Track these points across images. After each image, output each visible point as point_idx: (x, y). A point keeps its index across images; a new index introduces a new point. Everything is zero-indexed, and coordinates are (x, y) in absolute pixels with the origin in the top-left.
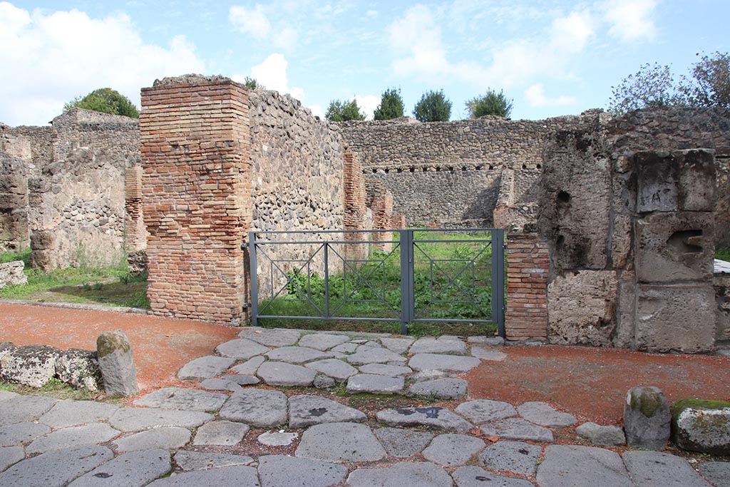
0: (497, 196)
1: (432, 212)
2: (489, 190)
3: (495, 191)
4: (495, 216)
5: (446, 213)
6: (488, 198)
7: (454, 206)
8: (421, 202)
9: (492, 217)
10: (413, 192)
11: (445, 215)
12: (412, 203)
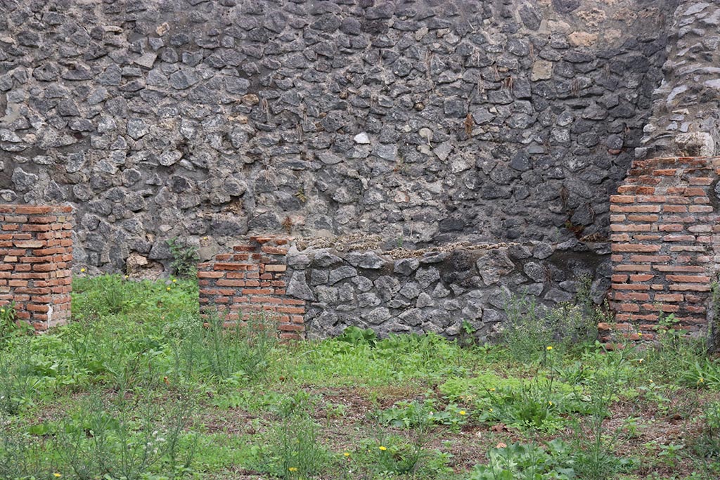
0: (645, 100)
1: (263, 187)
2: (604, 58)
3: (640, 66)
4: (621, 229)
5: (342, 193)
6: (592, 110)
7: (393, 151)
8: (198, 123)
9: (605, 236)
10: (148, 59)
11: (334, 203)
12: (141, 128)
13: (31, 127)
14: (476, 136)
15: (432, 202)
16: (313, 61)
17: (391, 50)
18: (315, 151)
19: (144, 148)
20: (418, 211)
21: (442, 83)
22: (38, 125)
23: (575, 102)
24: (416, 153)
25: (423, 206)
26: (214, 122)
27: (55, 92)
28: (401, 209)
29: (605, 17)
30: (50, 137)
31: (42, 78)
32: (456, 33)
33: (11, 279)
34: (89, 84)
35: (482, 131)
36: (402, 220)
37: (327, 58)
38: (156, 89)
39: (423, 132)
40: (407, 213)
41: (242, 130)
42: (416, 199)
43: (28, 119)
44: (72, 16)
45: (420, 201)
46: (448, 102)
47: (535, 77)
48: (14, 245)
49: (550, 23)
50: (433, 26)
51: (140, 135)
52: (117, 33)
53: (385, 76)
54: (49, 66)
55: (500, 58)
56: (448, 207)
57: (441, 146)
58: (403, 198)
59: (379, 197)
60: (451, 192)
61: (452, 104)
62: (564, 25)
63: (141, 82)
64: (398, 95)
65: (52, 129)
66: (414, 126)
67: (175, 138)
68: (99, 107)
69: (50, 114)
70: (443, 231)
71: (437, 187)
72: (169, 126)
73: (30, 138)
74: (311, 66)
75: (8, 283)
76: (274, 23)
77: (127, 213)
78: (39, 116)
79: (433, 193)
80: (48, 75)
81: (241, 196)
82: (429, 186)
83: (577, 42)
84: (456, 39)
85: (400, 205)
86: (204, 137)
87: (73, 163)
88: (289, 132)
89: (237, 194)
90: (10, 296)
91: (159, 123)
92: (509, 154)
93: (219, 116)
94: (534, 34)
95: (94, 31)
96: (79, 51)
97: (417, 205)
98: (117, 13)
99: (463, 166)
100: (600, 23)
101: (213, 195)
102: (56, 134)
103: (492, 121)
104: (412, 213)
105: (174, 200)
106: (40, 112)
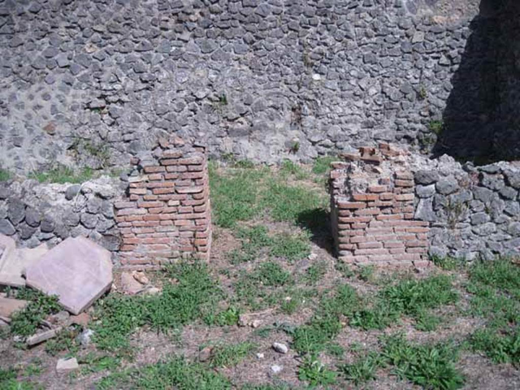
13: (119, 80)
14: (382, 74)
15: (357, 112)
16: (287, 32)
17: (333, 25)
18: (290, 86)
19: (187, 88)
20: (349, 117)
21: (363, 44)
22: (123, 79)
23: (434, 55)
24: (348, 85)
25: (352, 114)
26: (228, 71)
27: (131, 58)
28: (339, 116)
29: (451, 7)
30: (130, 85)
31: (123, 51)
32: (371, 15)
33: (176, 219)
34: (151, 52)
35: (386, 71)
36: (341, 123)
37: (295, 31)
38: (192, 53)
39: (352, 73)
40: (342, 119)
41: (245, 75)
42: (348, 111)
43: (116, 76)
44: (139, 12)
45: (351, 112)
46: (367, 55)
47: (414, 41)
48: (176, 191)
49: (423, 10)
50: (358, 11)
51: (184, 81)
52: (167, 21)
53: (330, 40)
54: (126, 43)
55: (395, 29)
56: (366, 114)
57: (362, 80)
58: (341, 111)
59: (328, 110)
60: (368, 106)
61: (368, 56)
62: (429, 11)
63: (183, 49)
64: (338, 51)
65: (131, 80)
66: (347, 69)
67: (205, 82)
68: (158, 66)
69: (129, 72)
70: (362, 128)
71: (360, 103)
72: (201, 74)
73: (118, 86)
74: (286, 35)
75: (174, 223)
76: (263, 11)
77: (178, 127)
78: (123, 73)
79: (358, 107)
80: (126, 49)
81: (246, 113)
82: (356, 103)
83: (436, 21)
84: (371, 18)
85: (340, 114)
86: (222, 80)
87: (145, 99)
88: (273, 75)
89: (243, 112)
90: (177, 233)
91: (195, 73)
92: (399, 84)
93: (231, 67)
94: (414, 16)
95: (153, 20)
96: (144, 33)
97: (349, 114)
98: (166, 9)
99: (375, 91)
100: (449, 11)
101: (229, 114)
102: (133, 83)
103: (391, 65)
104: (346, 118)
105: (206, 117)
106: (123, 71)
